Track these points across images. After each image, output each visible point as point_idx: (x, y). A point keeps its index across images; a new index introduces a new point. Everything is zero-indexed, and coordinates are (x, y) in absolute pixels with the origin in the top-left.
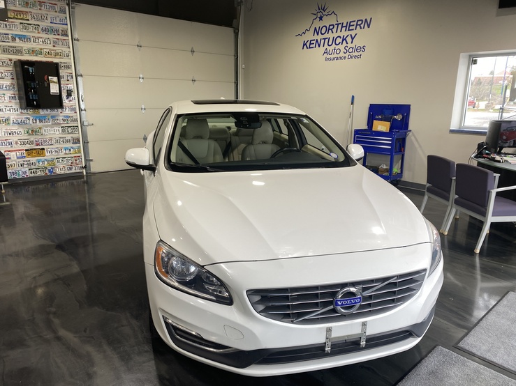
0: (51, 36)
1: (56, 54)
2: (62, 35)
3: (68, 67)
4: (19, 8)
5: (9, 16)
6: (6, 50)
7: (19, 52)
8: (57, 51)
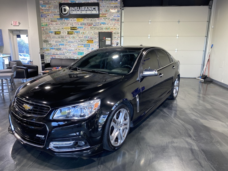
0: (114, 22)
1: (114, 29)
2: (117, 21)
3: (118, 33)
4: (104, 12)
5: (100, 16)
6: (98, 29)
7: (102, 29)
8: (115, 27)
